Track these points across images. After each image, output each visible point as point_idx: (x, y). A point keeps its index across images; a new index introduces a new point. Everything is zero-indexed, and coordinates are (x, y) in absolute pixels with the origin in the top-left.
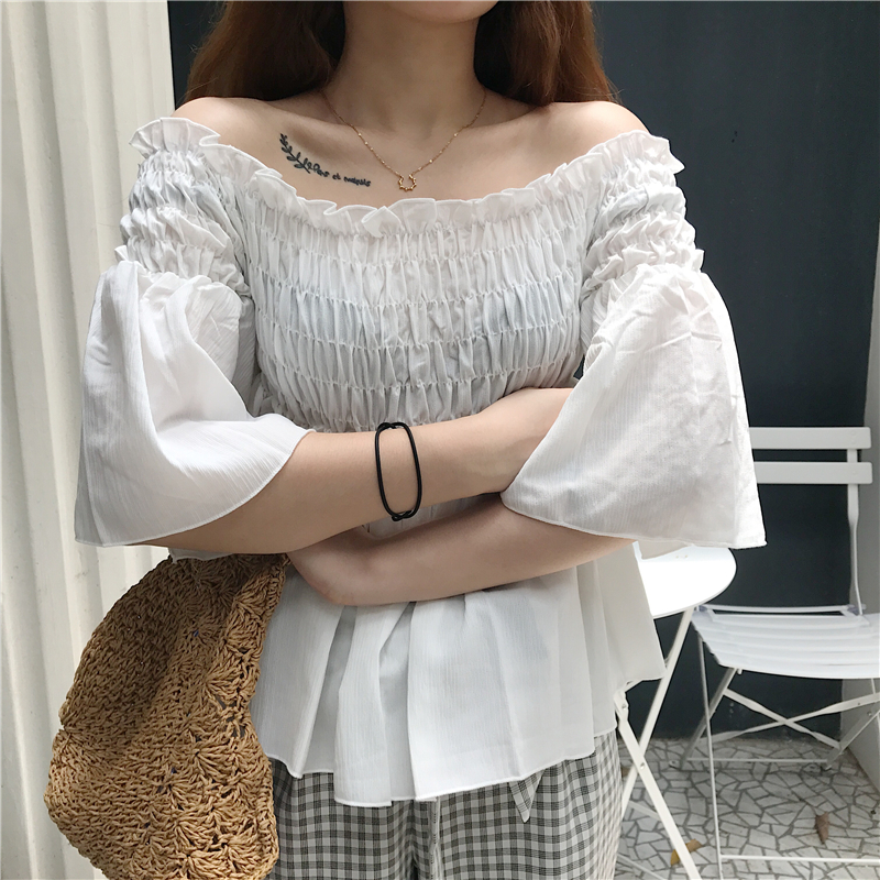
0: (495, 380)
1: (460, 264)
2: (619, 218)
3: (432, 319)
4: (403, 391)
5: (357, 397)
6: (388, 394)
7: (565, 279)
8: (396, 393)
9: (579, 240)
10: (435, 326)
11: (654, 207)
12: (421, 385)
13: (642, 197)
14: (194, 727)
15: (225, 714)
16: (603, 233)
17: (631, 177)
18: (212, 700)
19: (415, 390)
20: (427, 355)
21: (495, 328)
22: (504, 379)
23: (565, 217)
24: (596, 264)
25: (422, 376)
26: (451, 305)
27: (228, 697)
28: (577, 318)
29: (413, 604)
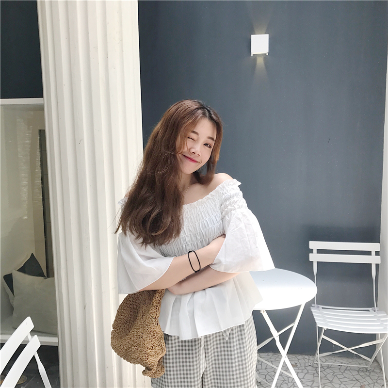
1: (193, 216)
2: (226, 200)
3: (189, 229)
4: (186, 246)
5: (176, 250)
6: (182, 247)
7: (217, 215)
8: (184, 246)
9: (218, 206)
10: (190, 231)
11: (233, 196)
12: (189, 244)
13: (229, 195)
14: (147, 324)
15: (154, 320)
16: (223, 203)
17: (227, 190)
18: (151, 317)
19: (188, 245)
20: (190, 237)
21: (203, 229)
22: (207, 240)
23: (214, 202)
24: (223, 211)
25: (189, 242)
26: (193, 225)
27: (154, 316)
28: (221, 222)
29: (194, 292)
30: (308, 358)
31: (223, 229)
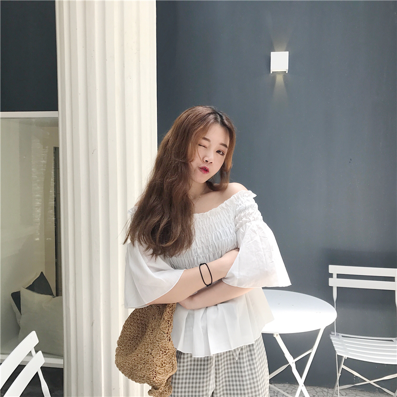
0: (218, 253)
1: (206, 227)
2: (240, 212)
3: (201, 241)
5: (187, 262)
6: (194, 259)
7: (230, 227)
8: (195, 259)
9: (232, 217)
10: (202, 242)
11: (248, 208)
12: (201, 256)
13: (244, 206)
16: (237, 215)
17: (242, 202)
19: (200, 257)
20: (202, 249)
21: (216, 241)
22: (220, 253)
23: (228, 213)
24: (237, 223)
25: (201, 254)
28: (235, 235)
30: (327, 391)
31: (237, 242)
